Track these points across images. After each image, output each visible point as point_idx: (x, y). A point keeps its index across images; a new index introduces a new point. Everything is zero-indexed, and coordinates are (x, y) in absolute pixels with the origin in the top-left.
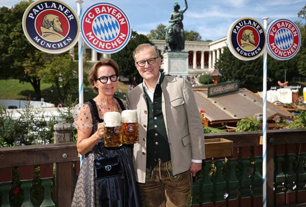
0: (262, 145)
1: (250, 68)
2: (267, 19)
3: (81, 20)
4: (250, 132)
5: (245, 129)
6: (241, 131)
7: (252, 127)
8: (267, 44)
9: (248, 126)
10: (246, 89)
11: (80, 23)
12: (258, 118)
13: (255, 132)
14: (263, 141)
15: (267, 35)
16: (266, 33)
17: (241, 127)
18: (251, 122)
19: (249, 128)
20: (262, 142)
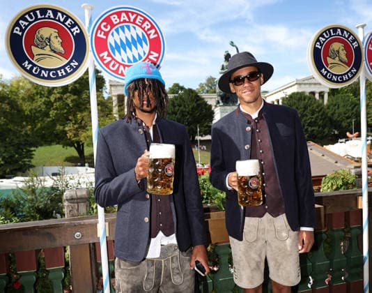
0: (362, 210)
1: (313, 120)
2: (363, 26)
3: (90, 34)
4: (342, 191)
5: (334, 187)
6: (329, 191)
7: (346, 184)
8: (364, 64)
9: (340, 183)
10: (312, 143)
11: (89, 38)
12: (353, 172)
13: (350, 191)
14: (364, 203)
15: (364, 50)
16: (363, 47)
17: (330, 184)
18: (342, 177)
19: (341, 186)
20: (361, 205)
